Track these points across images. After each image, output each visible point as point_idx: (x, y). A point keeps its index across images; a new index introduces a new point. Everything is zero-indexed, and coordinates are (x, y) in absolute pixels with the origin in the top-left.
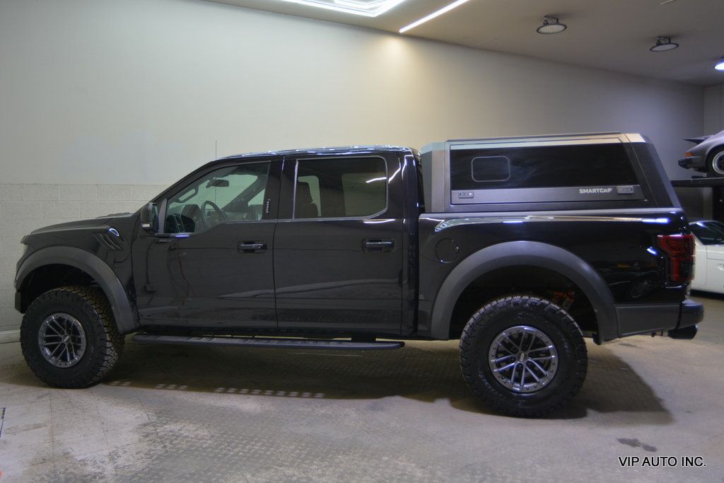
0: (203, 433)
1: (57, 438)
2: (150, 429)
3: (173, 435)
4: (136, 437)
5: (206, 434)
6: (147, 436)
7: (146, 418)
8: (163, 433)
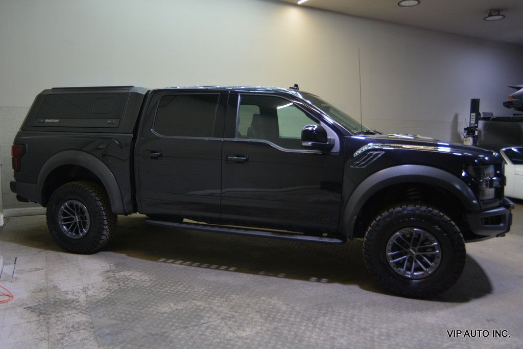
0: (146, 278)
1: (50, 277)
2: (111, 274)
3: (125, 278)
4: (101, 279)
5: (147, 278)
6: (108, 278)
7: (109, 267)
8: (118, 277)
